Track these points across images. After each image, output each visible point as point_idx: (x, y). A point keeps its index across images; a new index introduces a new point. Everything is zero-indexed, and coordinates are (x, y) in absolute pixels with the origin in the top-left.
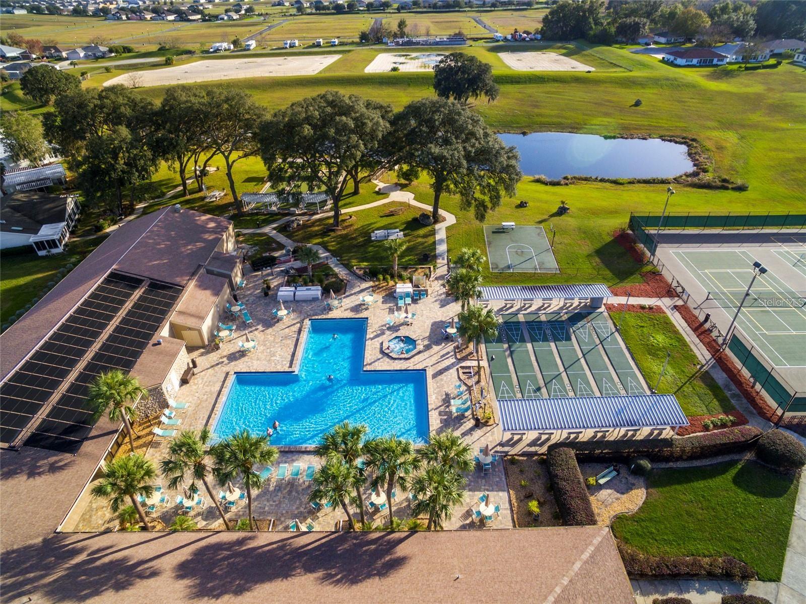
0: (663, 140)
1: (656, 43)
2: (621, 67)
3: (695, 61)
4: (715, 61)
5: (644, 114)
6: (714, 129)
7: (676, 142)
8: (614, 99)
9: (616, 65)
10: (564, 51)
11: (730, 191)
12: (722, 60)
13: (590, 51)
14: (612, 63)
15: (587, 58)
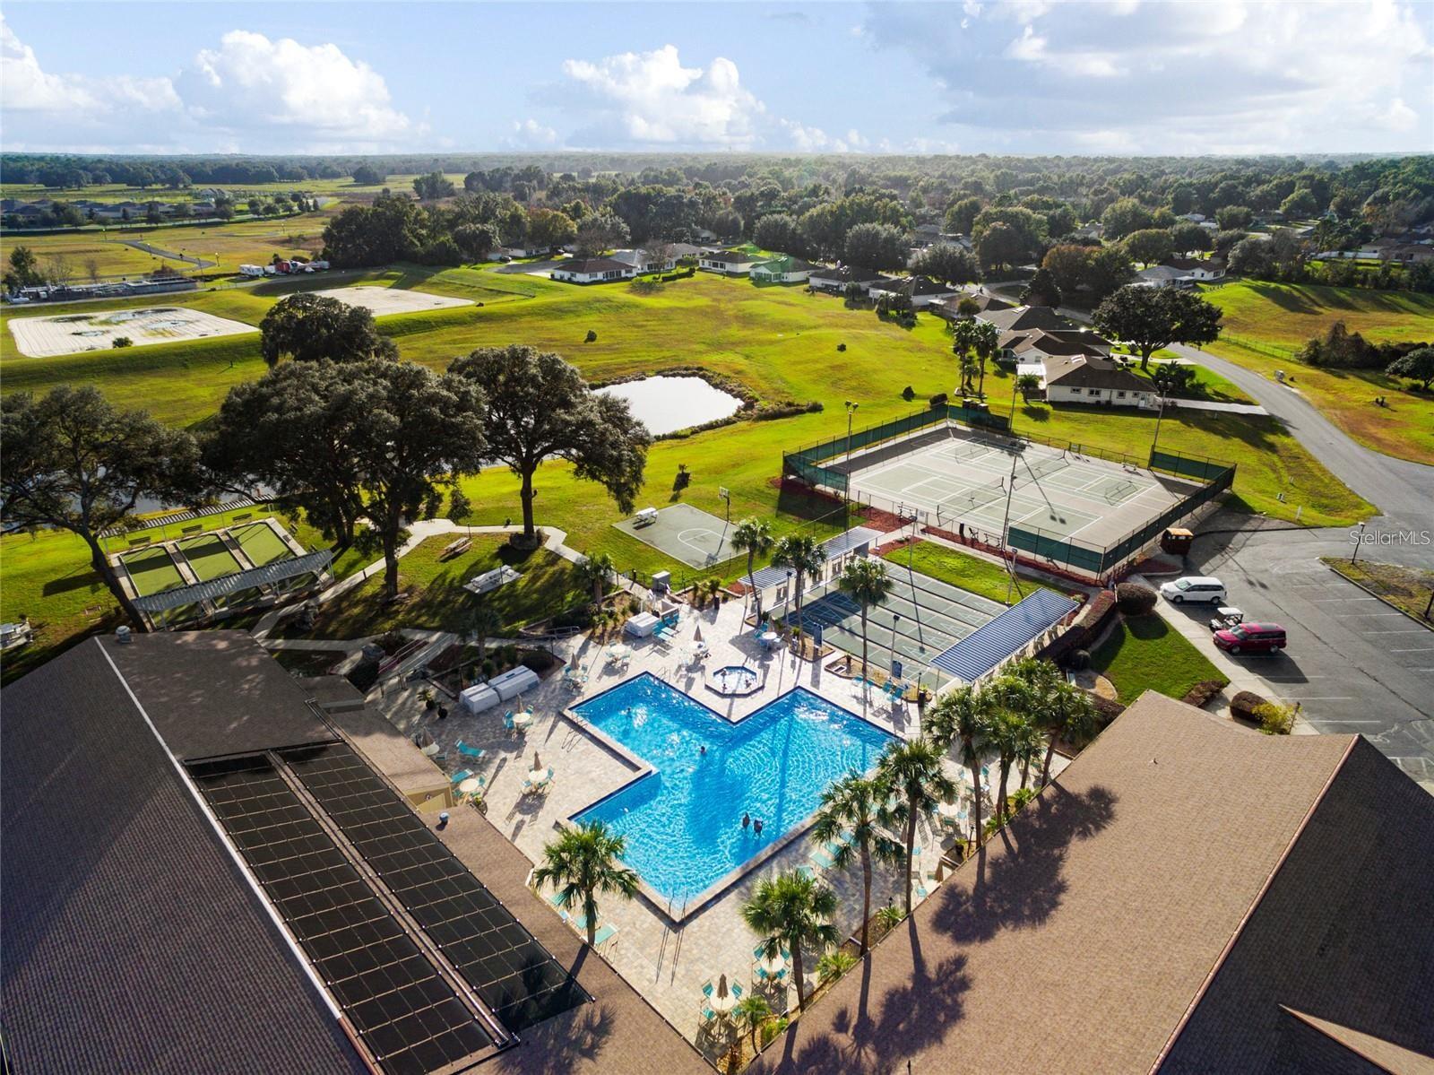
0: (664, 376)
1: (515, 258)
2: (513, 293)
3: (600, 276)
4: (623, 274)
5: (610, 349)
6: (706, 352)
7: (683, 376)
8: (557, 336)
9: (500, 293)
10: (392, 282)
11: (808, 414)
12: (630, 272)
13: (435, 278)
14: (491, 290)
15: (441, 288)
